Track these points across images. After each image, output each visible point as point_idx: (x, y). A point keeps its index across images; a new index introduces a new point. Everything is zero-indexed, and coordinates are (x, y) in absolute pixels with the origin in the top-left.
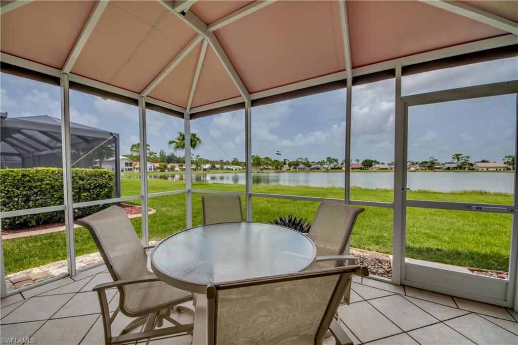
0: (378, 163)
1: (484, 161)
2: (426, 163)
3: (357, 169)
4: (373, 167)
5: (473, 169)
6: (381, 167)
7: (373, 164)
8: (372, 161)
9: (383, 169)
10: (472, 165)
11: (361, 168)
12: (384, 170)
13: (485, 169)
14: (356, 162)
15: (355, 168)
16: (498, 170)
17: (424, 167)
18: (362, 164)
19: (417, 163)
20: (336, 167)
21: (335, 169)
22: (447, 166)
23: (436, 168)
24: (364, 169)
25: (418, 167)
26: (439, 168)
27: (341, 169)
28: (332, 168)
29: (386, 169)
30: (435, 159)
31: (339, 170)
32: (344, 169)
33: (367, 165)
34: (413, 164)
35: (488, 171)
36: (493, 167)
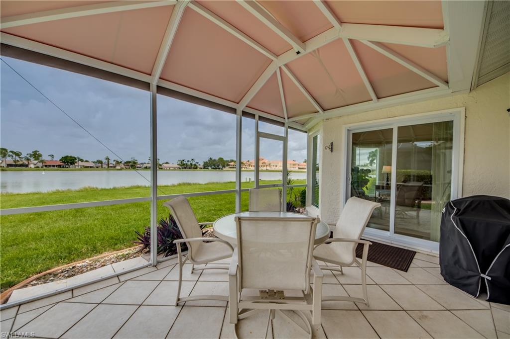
0: (82, 161)
1: (167, 163)
2: (130, 162)
3: (54, 166)
4: (76, 164)
5: (162, 169)
6: (85, 165)
7: (77, 161)
8: (74, 157)
9: (88, 167)
10: (161, 165)
11: (60, 166)
12: (90, 169)
13: (168, 169)
14: (49, 158)
15: (50, 166)
16: (175, 169)
17: (128, 165)
18: (60, 160)
19: (121, 162)
20: (18, 163)
21: (16, 166)
22: (145, 165)
23: (138, 167)
24: (63, 167)
25: (123, 166)
26: (140, 167)
27: (27, 166)
28: (9, 165)
29: (91, 167)
30: (135, 159)
31: (24, 168)
32: (32, 166)
33: (68, 162)
34: (118, 163)
35: (170, 170)
36: (172, 167)
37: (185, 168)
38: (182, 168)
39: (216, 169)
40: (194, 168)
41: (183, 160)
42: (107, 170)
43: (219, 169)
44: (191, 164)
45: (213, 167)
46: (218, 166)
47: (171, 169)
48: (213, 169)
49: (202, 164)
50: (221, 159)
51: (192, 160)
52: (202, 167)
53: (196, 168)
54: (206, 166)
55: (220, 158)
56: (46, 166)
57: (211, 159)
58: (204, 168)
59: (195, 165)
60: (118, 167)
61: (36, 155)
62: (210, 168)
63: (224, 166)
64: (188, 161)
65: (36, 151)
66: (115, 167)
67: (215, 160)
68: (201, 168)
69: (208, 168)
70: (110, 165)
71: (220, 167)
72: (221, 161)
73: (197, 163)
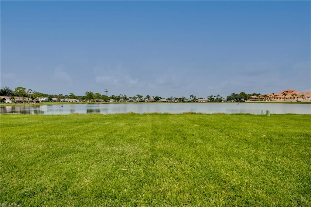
0: (162, 98)
1: (201, 98)
2: (181, 98)
3: (152, 101)
4: (159, 100)
5: (198, 102)
8: (159, 97)
9: (164, 101)
10: (197, 100)
11: (154, 101)
13: (201, 102)
14: (153, 98)
15: (151, 101)
16: (205, 102)
17: (180, 100)
18: (155, 99)
19: (178, 99)
20: (142, 100)
22: (188, 100)
23: (185, 101)
25: (178, 101)
26: (186, 101)
27: (144, 101)
28: (140, 101)
29: (165, 101)
30: (184, 97)
31: (143, 102)
32: (146, 101)
33: (157, 99)
34: (176, 99)
35: (202, 102)
36: (204, 101)
37: (213, 101)
38: (211, 101)
39: (238, 101)
40: (219, 101)
41: (211, 96)
42: (171, 102)
43: (241, 101)
44: (217, 98)
45: (235, 100)
46: (240, 99)
48: (235, 101)
49: (226, 98)
50: (243, 94)
51: (218, 95)
52: (226, 100)
53: (221, 101)
54: (229, 99)
55: (242, 93)
56: (150, 101)
57: (233, 94)
58: (228, 101)
59: (220, 99)
60: (176, 101)
61: (148, 97)
62: (232, 101)
63: (246, 99)
64: (215, 96)
65: (148, 95)
66: (174, 101)
67: (237, 95)
68: (225, 101)
69: (231, 101)
71: (242, 99)
72: (243, 95)
73: (222, 97)
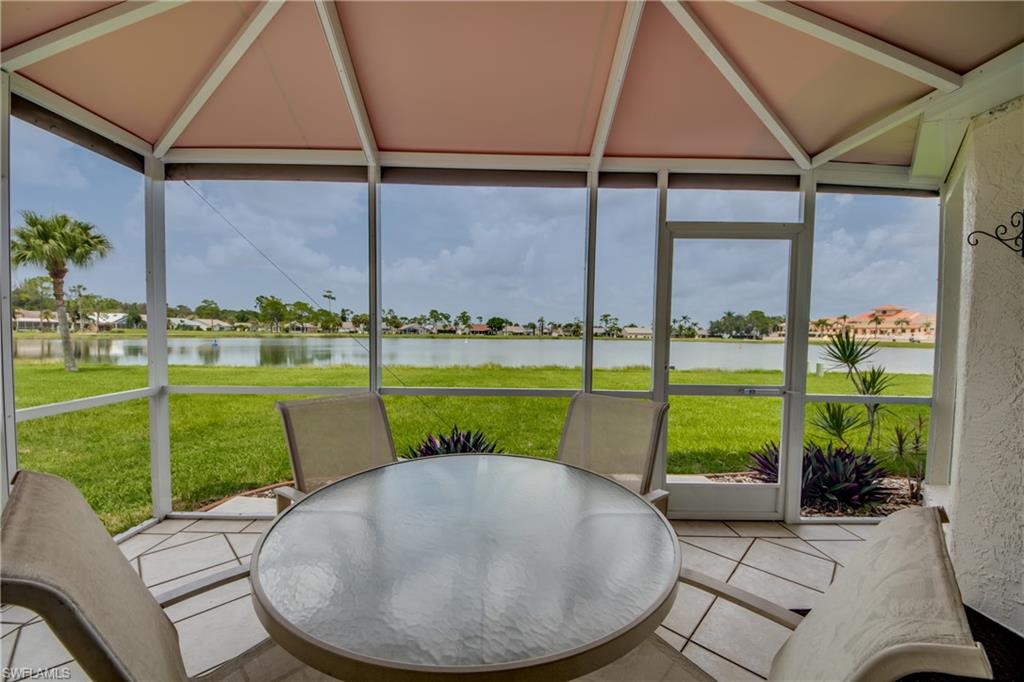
0: (511, 324)
1: (632, 326)
2: (571, 325)
3: (480, 332)
4: (504, 330)
5: (622, 337)
6: (514, 331)
7: (504, 324)
8: (502, 319)
9: (517, 334)
10: (620, 330)
11: (486, 332)
12: (518, 336)
13: (633, 337)
14: (477, 322)
15: (477, 332)
16: (645, 338)
17: (569, 331)
18: (488, 324)
19: (560, 326)
20: (447, 329)
21: (445, 332)
24: (490, 334)
25: (562, 333)
27: (454, 332)
28: (440, 331)
29: (521, 334)
30: (580, 320)
31: (452, 335)
32: (459, 332)
33: (496, 326)
34: (555, 327)
35: (636, 339)
36: (642, 334)
39: (742, 337)
40: (687, 336)
42: (539, 338)
43: (751, 337)
44: (681, 327)
45: (734, 333)
46: (748, 331)
47: (639, 337)
48: (734, 337)
49: (705, 327)
50: (758, 316)
51: (684, 318)
52: (706, 334)
53: (692, 336)
54: (715, 332)
55: (755, 313)
56: (473, 332)
57: (729, 314)
58: (712, 335)
59: (689, 329)
60: (555, 334)
61: (464, 318)
62: (726, 336)
63: (765, 332)
64: (674, 322)
65: (464, 311)
66: (550, 334)
67: (739, 318)
68: (704, 336)
69: (721, 336)
70: (545, 331)
71: (754, 332)
72: (757, 318)
73: (695, 325)
